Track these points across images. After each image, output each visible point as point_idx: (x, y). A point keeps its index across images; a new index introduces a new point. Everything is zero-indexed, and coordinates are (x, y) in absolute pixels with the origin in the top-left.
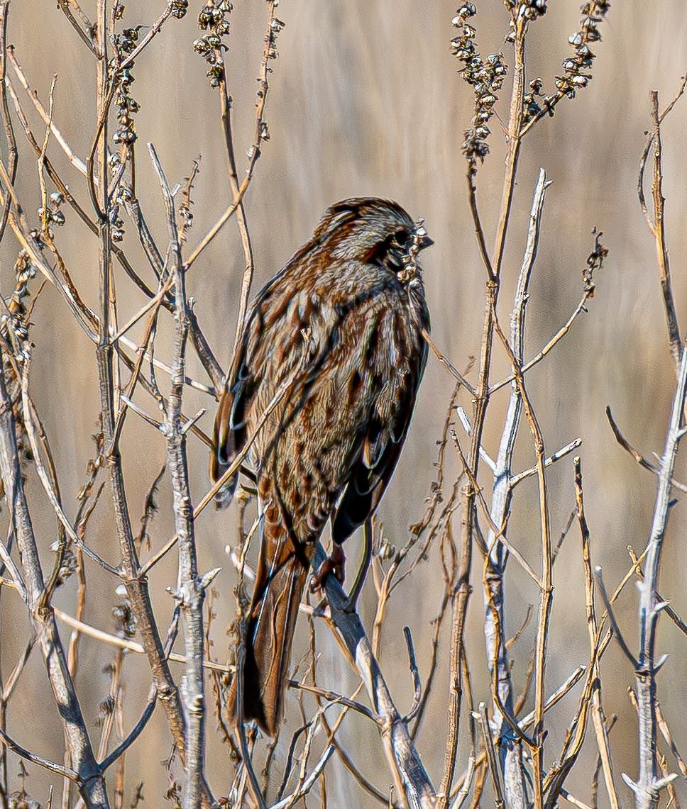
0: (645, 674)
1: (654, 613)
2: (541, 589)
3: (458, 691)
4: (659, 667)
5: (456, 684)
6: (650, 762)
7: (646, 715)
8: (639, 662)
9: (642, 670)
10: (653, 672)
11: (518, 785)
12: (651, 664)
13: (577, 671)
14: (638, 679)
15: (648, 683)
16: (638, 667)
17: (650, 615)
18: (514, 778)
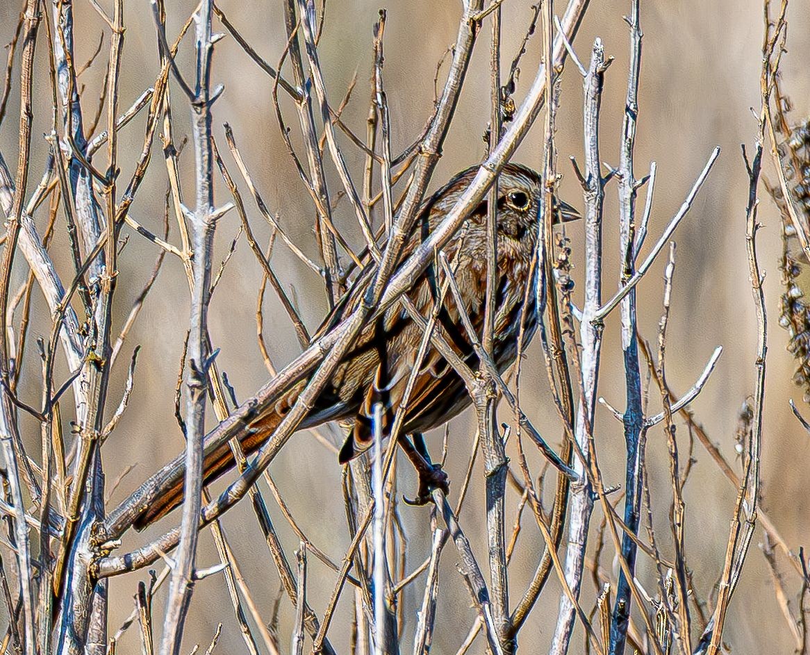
0: (201, 105)
1: (209, 45)
2: (113, 31)
3: (29, 116)
4: (215, 99)
5: (27, 109)
6: (207, 192)
7: (201, 145)
8: (195, 93)
9: (198, 101)
10: (209, 103)
11: (88, 205)
12: (207, 96)
13: (146, 94)
14: (194, 111)
15: (204, 114)
16: (193, 98)
17: (205, 47)
18: (84, 199)
